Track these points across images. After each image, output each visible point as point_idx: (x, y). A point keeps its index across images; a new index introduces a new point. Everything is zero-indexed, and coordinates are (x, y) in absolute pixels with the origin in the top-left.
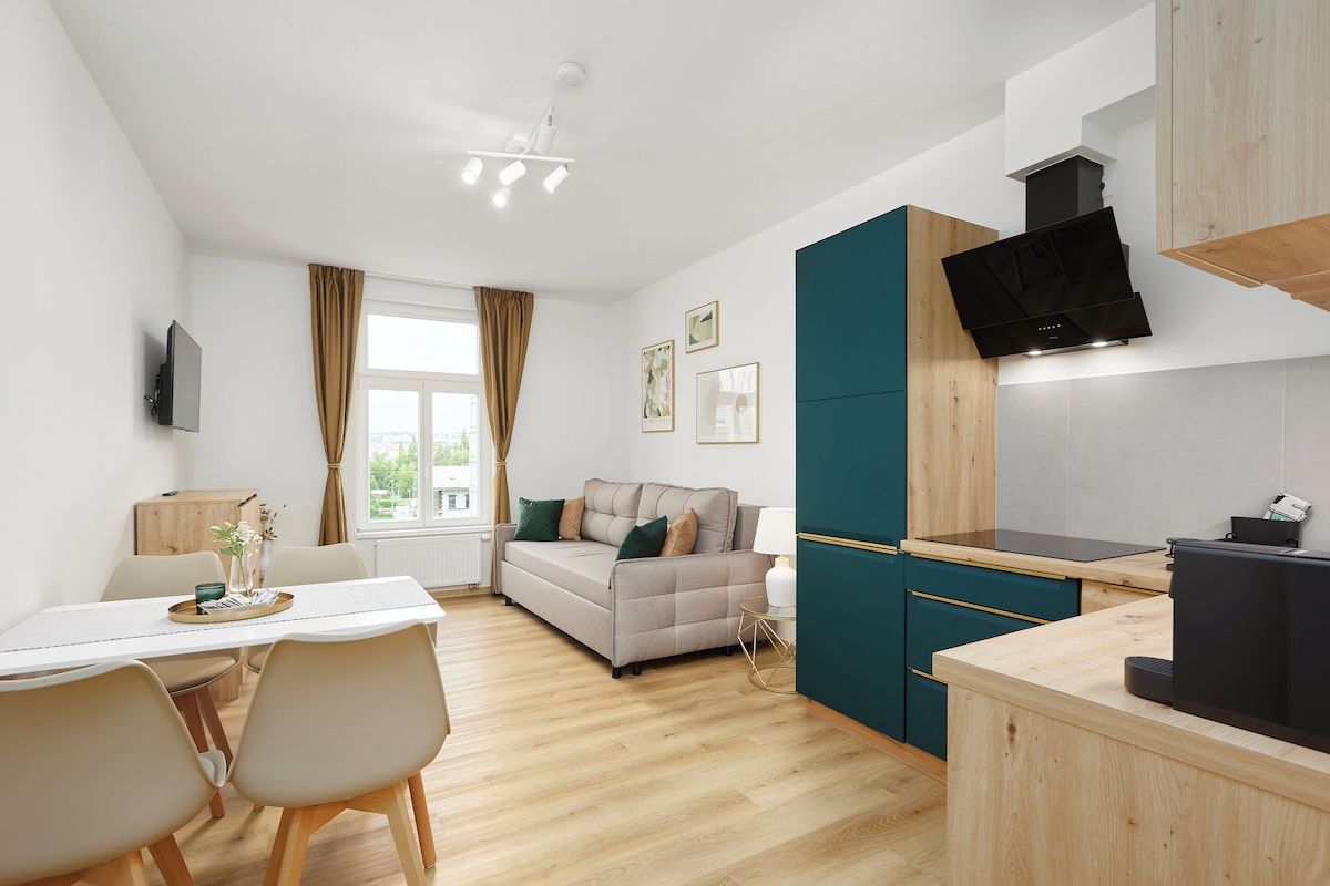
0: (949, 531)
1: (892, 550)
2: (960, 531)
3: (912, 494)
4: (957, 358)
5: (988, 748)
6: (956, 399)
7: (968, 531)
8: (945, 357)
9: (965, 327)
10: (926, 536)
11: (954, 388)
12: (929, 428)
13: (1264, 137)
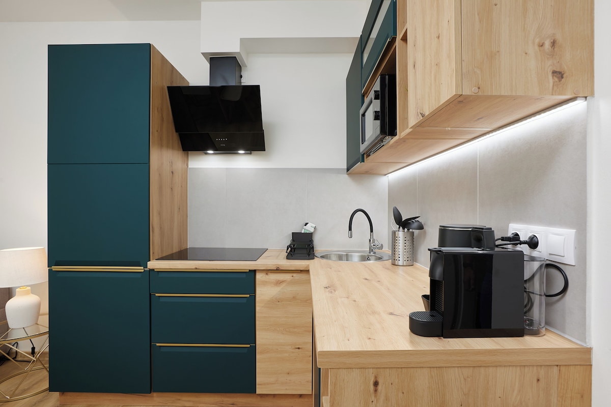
0: (169, 252)
1: (140, 269)
2: (174, 251)
3: (153, 231)
4: (173, 148)
5: (360, 403)
6: (172, 172)
7: (177, 251)
8: (168, 147)
9: (176, 132)
10: (160, 257)
11: (171, 166)
12: (161, 188)
13: (498, 52)
